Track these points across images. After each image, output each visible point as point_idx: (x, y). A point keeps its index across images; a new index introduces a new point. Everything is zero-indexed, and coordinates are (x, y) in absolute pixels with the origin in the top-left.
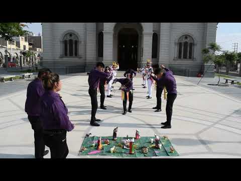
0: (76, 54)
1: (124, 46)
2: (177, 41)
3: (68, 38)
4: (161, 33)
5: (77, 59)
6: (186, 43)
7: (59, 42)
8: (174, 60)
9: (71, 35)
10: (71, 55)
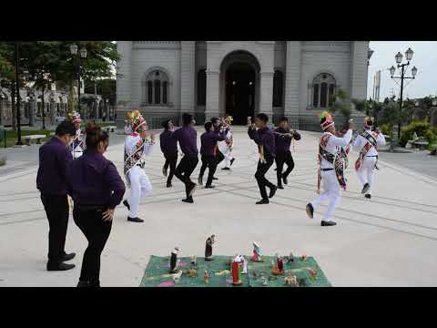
0: (165, 101)
1: (234, 83)
2: (311, 82)
3: (154, 78)
4: (287, 71)
5: (166, 108)
6: (324, 85)
7: (140, 84)
8: (307, 109)
9: (157, 74)
10: (157, 102)
